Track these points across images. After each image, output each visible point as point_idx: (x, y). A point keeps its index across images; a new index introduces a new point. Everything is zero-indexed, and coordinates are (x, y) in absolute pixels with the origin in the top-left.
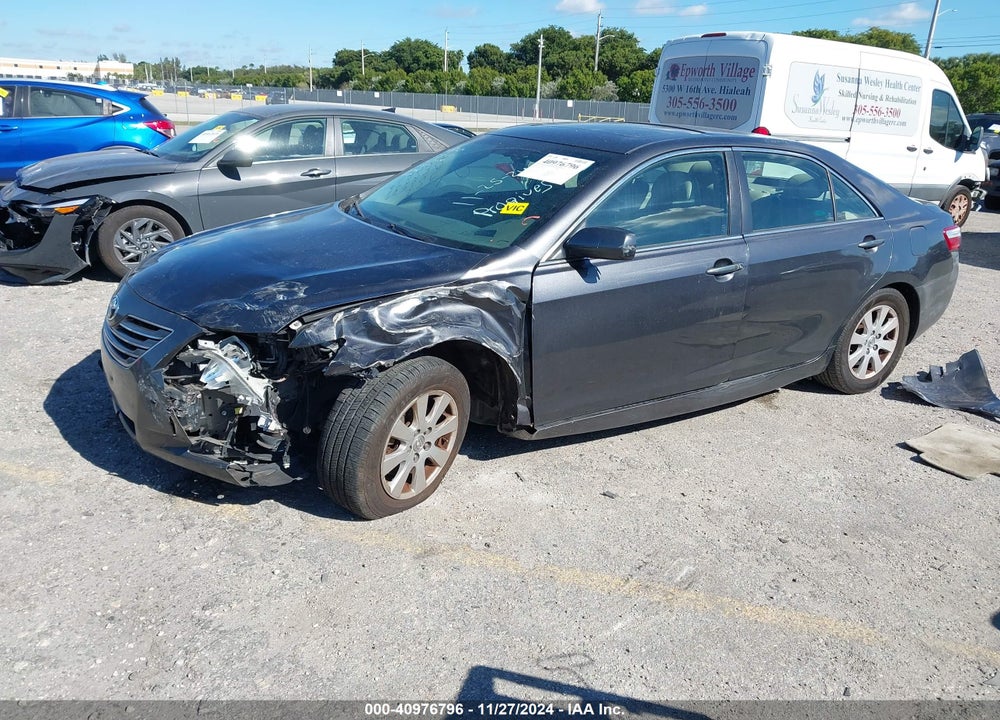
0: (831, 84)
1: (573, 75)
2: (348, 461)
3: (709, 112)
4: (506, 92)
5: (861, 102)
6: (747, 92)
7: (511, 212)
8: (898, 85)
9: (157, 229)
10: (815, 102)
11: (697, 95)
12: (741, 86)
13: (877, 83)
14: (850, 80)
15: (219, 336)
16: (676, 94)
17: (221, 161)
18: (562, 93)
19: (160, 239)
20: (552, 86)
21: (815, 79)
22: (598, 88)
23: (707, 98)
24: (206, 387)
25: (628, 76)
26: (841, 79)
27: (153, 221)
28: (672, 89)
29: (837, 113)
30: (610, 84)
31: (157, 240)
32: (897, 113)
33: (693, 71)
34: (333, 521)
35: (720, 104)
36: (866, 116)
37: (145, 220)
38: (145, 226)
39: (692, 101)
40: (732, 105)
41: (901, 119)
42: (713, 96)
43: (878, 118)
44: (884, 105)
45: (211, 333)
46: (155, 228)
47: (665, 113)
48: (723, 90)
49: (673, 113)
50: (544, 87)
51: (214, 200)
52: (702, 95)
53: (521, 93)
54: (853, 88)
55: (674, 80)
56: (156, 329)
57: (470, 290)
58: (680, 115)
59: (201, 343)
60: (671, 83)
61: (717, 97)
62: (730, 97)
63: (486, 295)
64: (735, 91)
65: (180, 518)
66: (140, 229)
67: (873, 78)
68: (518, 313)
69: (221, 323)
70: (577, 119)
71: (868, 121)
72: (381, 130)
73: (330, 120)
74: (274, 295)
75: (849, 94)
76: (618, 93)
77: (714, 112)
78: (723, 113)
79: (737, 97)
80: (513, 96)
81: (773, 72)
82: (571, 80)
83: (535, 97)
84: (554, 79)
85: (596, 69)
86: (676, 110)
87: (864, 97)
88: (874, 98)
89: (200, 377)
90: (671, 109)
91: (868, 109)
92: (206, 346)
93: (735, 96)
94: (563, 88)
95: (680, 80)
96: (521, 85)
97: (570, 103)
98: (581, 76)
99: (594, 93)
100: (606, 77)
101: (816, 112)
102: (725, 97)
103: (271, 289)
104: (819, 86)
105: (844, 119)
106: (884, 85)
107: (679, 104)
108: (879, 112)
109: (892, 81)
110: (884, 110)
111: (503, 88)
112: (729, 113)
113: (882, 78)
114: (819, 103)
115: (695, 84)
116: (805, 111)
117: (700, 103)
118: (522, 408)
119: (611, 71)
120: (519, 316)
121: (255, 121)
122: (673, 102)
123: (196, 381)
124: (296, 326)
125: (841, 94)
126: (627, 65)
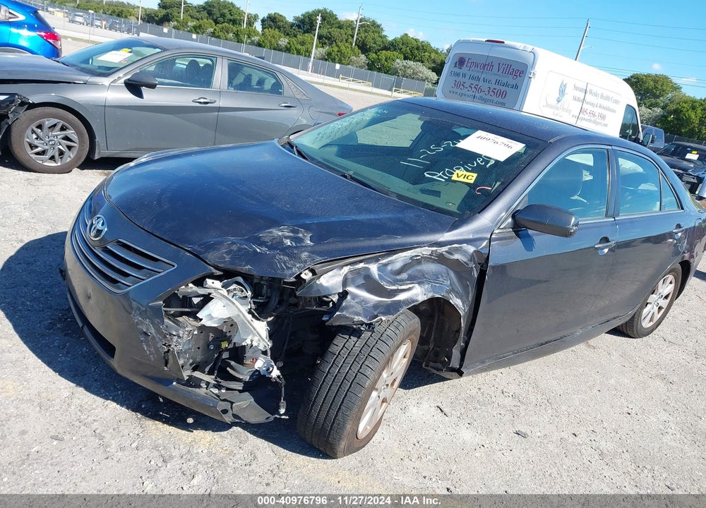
0: (570, 91)
1: (338, 46)
2: (340, 414)
3: (485, 97)
4: (288, 50)
5: (585, 106)
6: (516, 87)
7: (461, 179)
8: (607, 98)
9: (65, 130)
10: (558, 101)
11: (477, 83)
12: (512, 82)
13: (596, 95)
14: (581, 90)
15: (227, 275)
16: (460, 79)
17: (129, 80)
18: (329, 57)
19: (66, 138)
20: (323, 51)
21: (561, 87)
22: (353, 58)
23: (485, 86)
24: (202, 322)
25: (376, 53)
26: (576, 88)
27: (62, 123)
28: (458, 75)
29: (570, 111)
30: (363, 57)
31: (63, 139)
32: (603, 117)
33: (477, 65)
34: (304, 456)
35: (494, 92)
36: (586, 117)
37: (54, 121)
38: (55, 125)
39: (473, 86)
40: (503, 94)
41: (605, 122)
42: (490, 85)
43: (593, 119)
44: (597, 111)
45: (219, 273)
46: (63, 129)
47: (450, 92)
48: (498, 82)
49: (456, 93)
50: (316, 51)
51: (119, 112)
52: (481, 83)
53: (299, 53)
54: (581, 95)
55: (460, 68)
56: (157, 260)
57: (446, 252)
58: (461, 95)
59: (209, 282)
60: (457, 70)
61: (493, 86)
62: (503, 89)
63: (457, 256)
64: (507, 85)
65: (156, 447)
66: (49, 128)
67: (594, 91)
68: (476, 274)
69: (231, 263)
70: (339, 78)
71: (587, 120)
72: (247, 71)
73: (219, 60)
74: (281, 238)
75: (578, 100)
76: (368, 64)
77: (488, 97)
78: (494, 98)
79: (509, 90)
80: (293, 54)
81: (537, 76)
82: (336, 49)
83: (309, 56)
84: (323, 47)
85: (354, 44)
86: (459, 91)
87: (587, 103)
88: (592, 104)
89: (198, 313)
90: (455, 90)
91: (588, 112)
92: (213, 285)
93: (506, 88)
94: (329, 54)
95: (464, 69)
96: (299, 47)
97: (338, 66)
98: (343, 48)
99: (351, 61)
100: (360, 51)
101: (557, 109)
102: (498, 87)
103: (276, 232)
104: (562, 92)
105: (573, 116)
106: (600, 96)
107: (462, 87)
108: (594, 115)
109: (605, 95)
110: (597, 114)
111: (286, 47)
112: (500, 99)
113: (600, 92)
114: (560, 103)
115: (476, 74)
116: (551, 107)
117: (479, 89)
118: (456, 353)
119: (364, 48)
120: (476, 276)
121: (158, 50)
122: (457, 85)
123: (193, 315)
124: (307, 276)
125: (575, 99)
126: (374, 45)
